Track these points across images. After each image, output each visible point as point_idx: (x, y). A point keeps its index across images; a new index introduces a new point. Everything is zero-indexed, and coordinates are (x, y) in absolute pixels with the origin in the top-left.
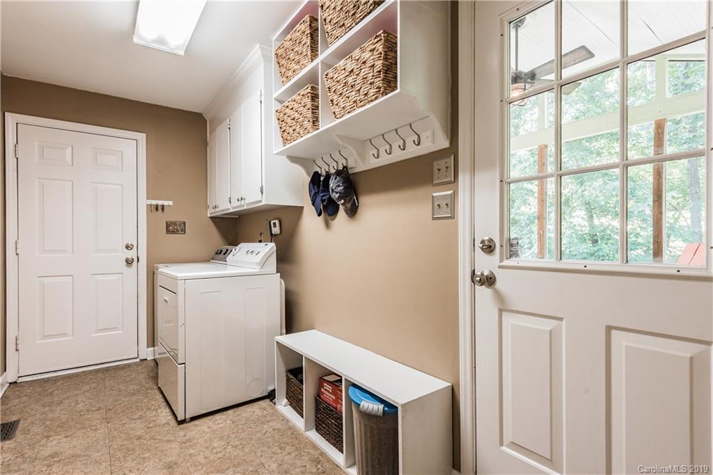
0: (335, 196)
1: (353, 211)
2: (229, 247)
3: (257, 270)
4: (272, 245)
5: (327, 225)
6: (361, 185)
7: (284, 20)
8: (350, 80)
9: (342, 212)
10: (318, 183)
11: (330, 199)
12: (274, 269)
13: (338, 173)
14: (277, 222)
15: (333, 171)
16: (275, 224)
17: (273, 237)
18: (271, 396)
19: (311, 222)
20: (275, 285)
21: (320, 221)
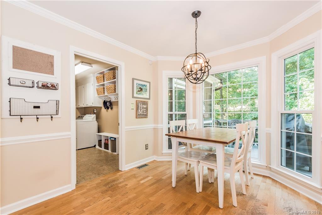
0: (108, 106)
1: (112, 109)
2: (83, 116)
3: (92, 120)
4: (95, 115)
5: (107, 111)
6: (113, 104)
7: (98, 72)
8: (110, 89)
9: (110, 109)
10: (105, 103)
11: (107, 106)
12: (95, 120)
13: (109, 101)
14: (96, 110)
15: (108, 101)
16: (95, 110)
17: (94, 113)
18: (95, 146)
19: (104, 110)
20: (96, 124)
21: (105, 110)
